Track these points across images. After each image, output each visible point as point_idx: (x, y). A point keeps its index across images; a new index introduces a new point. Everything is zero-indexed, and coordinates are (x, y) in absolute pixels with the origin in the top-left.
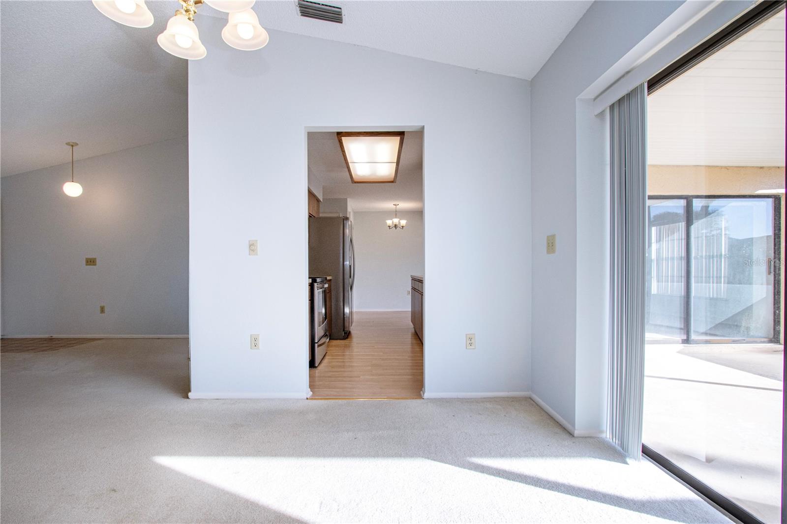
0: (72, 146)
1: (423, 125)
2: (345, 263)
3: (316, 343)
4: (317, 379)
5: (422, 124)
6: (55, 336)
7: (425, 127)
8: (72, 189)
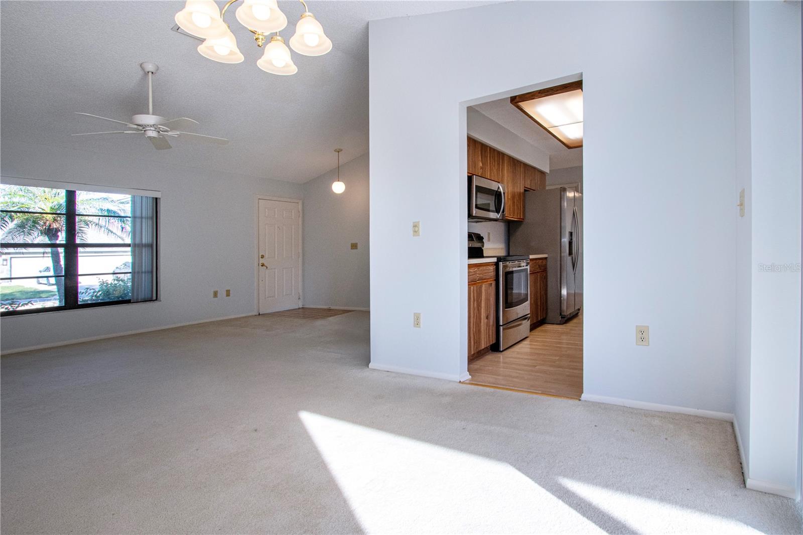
0: (338, 152)
1: (581, 72)
2: (562, 240)
3: (501, 326)
4: (502, 364)
5: (578, 71)
6: (332, 307)
7: (583, 74)
8: (338, 187)
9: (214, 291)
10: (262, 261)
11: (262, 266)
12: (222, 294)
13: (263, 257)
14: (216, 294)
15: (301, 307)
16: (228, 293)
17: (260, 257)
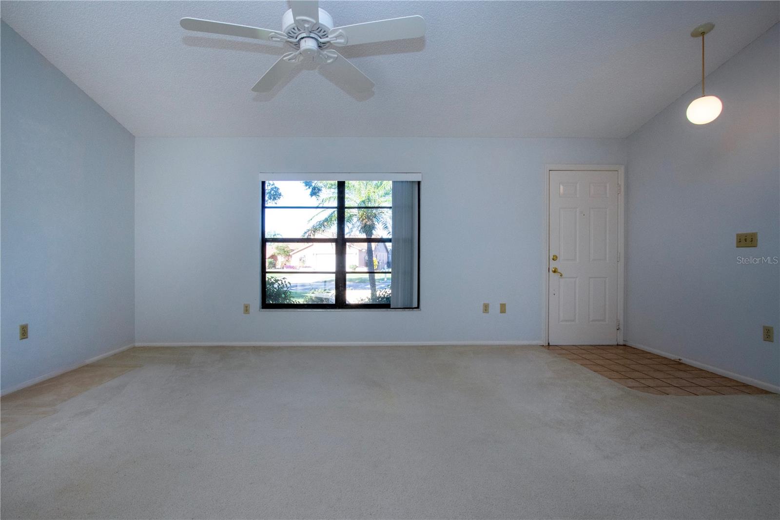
0: (703, 34)
6: (685, 360)
9: (484, 304)
10: (553, 265)
11: (554, 272)
12: (495, 309)
13: (555, 258)
14: (486, 308)
15: (621, 343)
16: (503, 308)
17: (551, 257)
